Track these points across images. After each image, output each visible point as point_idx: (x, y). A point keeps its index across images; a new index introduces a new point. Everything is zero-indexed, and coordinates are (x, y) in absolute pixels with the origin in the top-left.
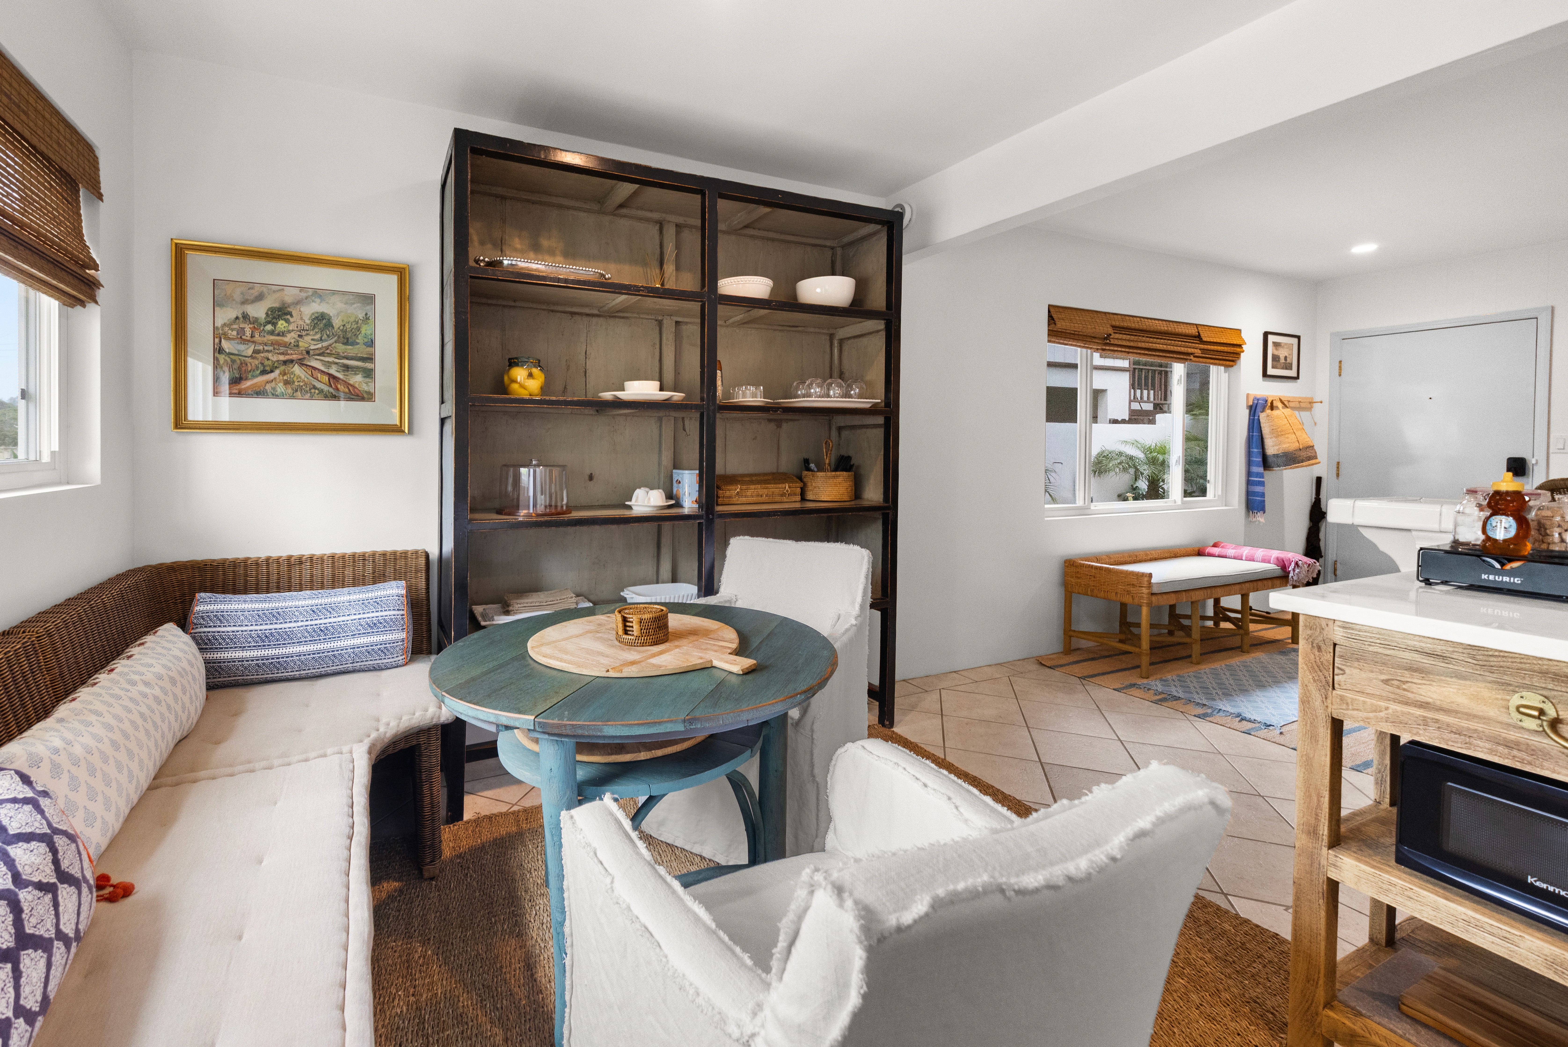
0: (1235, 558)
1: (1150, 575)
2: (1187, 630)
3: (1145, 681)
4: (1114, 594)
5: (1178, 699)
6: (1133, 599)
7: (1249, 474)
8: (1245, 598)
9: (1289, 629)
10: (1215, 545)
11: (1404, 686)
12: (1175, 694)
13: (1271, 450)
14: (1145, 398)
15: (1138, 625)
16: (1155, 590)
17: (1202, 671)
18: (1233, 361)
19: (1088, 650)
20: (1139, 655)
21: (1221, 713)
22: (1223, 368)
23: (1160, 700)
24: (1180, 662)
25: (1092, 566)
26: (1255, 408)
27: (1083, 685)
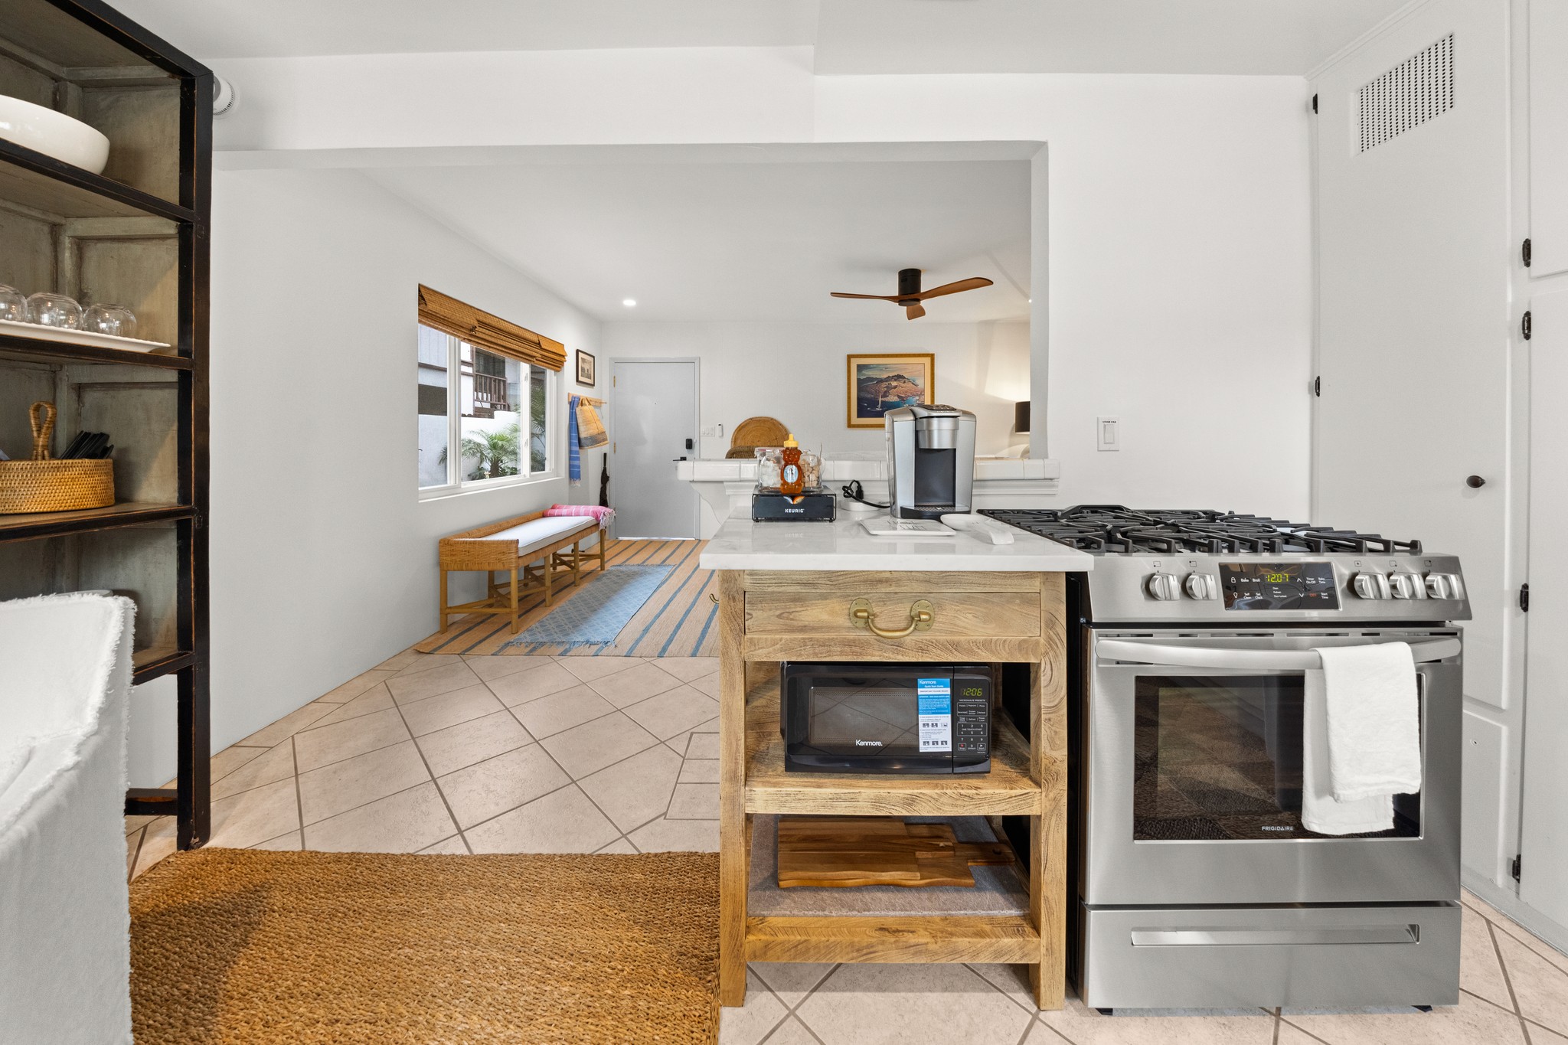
0: (567, 516)
1: (517, 541)
2: (540, 580)
3: (516, 636)
4: (487, 564)
5: (543, 644)
6: (504, 566)
7: (571, 452)
8: (576, 544)
9: (598, 561)
10: (553, 508)
11: (791, 617)
12: (541, 640)
13: (583, 435)
14: (485, 399)
15: (508, 584)
16: (521, 554)
17: (555, 612)
18: (559, 367)
19: (462, 622)
20: (510, 613)
21: (576, 645)
22: (553, 371)
23: (531, 651)
24: (537, 609)
25: (467, 541)
26: (574, 403)
27: (464, 661)
